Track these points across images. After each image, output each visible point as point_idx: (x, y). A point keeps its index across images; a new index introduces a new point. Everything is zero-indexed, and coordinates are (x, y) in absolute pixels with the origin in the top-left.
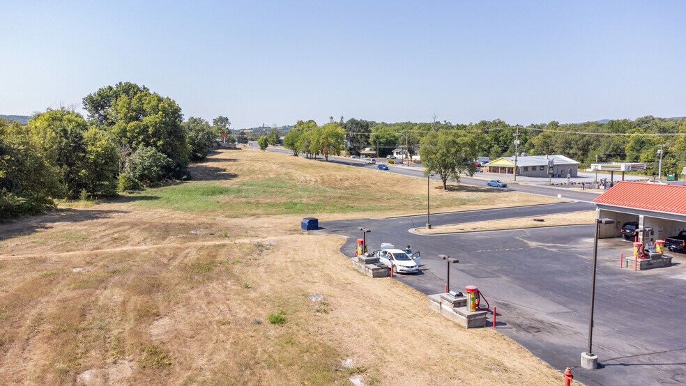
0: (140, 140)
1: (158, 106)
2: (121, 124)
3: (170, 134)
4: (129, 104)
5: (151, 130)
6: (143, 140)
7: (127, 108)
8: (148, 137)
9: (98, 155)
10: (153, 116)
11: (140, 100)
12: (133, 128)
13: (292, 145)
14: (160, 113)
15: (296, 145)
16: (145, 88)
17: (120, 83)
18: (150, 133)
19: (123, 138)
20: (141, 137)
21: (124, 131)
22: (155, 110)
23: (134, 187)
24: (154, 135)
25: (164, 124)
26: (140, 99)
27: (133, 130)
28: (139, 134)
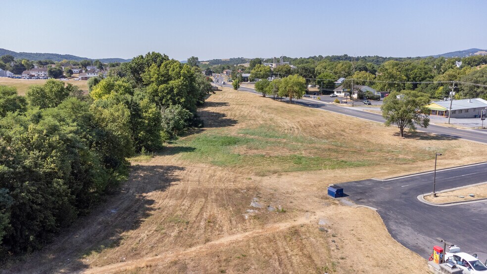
0: (168, 98)
1: (180, 72)
2: (154, 86)
3: (189, 93)
4: (159, 71)
5: (175, 91)
6: (170, 98)
7: (158, 74)
8: (173, 95)
9: (149, 119)
10: (177, 81)
11: (166, 68)
12: (163, 89)
13: (262, 89)
14: (182, 78)
15: (265, 89)
16: (165, 56)
17: (149, 53)
18: (175, 92)
19: (156, 97)
20: (169, 96)
21: (156, 91)
22: (178, 75)
23: (171, 137)
24: (178, 94)
25: (185, 86)
26: (166, 66)
27: (163, 91)
28: (168, 93)
